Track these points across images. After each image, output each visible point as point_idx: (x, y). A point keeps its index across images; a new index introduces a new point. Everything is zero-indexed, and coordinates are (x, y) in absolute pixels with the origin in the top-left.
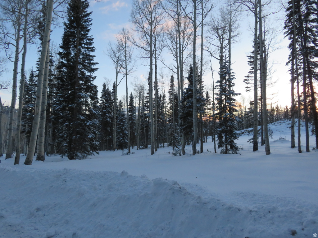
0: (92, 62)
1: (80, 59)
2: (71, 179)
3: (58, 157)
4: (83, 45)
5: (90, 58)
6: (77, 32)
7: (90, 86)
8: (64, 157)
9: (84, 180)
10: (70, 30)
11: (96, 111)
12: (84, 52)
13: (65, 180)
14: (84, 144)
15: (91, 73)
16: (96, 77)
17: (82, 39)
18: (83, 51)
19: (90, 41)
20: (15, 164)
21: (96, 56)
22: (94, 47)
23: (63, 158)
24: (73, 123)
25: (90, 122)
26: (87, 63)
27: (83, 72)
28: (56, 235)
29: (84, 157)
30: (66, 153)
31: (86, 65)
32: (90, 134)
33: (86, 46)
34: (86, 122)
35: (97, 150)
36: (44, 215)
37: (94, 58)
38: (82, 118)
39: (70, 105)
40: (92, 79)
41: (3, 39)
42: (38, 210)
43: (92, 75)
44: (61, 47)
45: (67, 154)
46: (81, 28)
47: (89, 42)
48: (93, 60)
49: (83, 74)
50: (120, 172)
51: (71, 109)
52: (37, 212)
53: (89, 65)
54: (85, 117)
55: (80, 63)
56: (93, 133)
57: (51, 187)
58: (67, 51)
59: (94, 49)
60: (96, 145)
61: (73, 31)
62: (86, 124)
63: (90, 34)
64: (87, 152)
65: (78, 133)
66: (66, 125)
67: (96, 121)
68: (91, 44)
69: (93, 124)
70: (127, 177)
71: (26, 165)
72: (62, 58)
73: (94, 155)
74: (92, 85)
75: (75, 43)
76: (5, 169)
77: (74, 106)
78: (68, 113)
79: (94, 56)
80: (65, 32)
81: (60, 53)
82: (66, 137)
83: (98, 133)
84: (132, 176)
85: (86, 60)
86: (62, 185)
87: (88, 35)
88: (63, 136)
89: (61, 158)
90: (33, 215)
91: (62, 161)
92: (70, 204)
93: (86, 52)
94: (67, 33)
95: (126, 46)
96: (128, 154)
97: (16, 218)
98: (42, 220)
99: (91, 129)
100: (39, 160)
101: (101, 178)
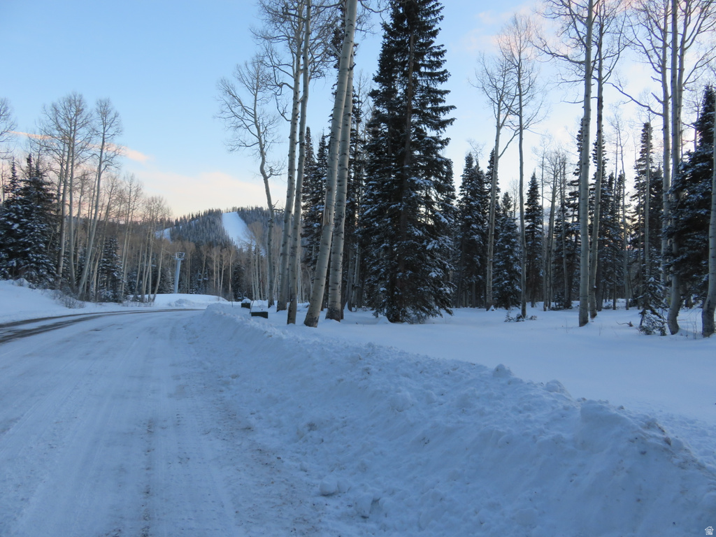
0: (441, 105)
1: (416, 100)
2: (380, 370)
3: (369, 314)
4: (423, 69)
5: (435, 96)
6: (409, 42)
7: (436, 160)
8: (379, 315)
9: (407, 375)
10: (395, 38)
11: (447, 219)
12: (425, 85)
13: (367, 371)
14: (421, 291)
15: (439, 132)
16: (450, 139)
17: (420, 55)
18: (423, 82)
19: (437, 58)
20: (288, 323)
21: (449, 91)
22: (445, 71)
23: (377, 317)
24: (399, 244)
25: (434, 242)
26: (429, 108)
27: (421, 131)
28: (340, 492)
29: (420, 320)
30: (384, 306)
31: (428, 114)
32: (433, 269)
33: (428, 70)
34: (425, 243)
35: (449, 306)
36: (323, 441)
37: (446, 97)
38: (418, 233)
39: (393, 206)
40: (439, 145)
41: (272, 76)
42: (312, 426)
43: (440, 135)
44: (376, 79)
45: (385, 310)
46: (418, 30)
47: (436, 59)
48: (444, 101)
49: (421, 134)
50: (492, 366)
51: (395, 215)
52: (309, 430)
53: (434, 114)
54: (423, 231)
55: (415, 111)
56: (439, 268)
57: (340, 381)
58: (387, 86)
59: (446, 76)
60: (447, 294)
61: (402, 41)
62: (425, 247)
63: (437, 41)
64: (427, 309)
65: (408, 266)
66: (383, 247)
67: (447, 240)
68: (439, 64)
69: (440, 246)
71: (308, 327)
72: (377, 103)
73: (441, 315)
74: (439, 160)
75: (404, 67)
76: (265, 332)
77: (400, 207)
78: (389, 222)
79: (447, 92)
80: (385, 45)
81: (373, 94)
82: (384, 273)
83: (450, 267)
84: (521, 381)
85: (427, 103)
86: (362, 380)
87: (432, 46)
88: (378, 271)
90: (302, 437)
91: (375, 323)
92: (373, 426)
93: (427, 84)
94: (388, 45)
95: (520, 60)
96: (521, 319)
97: (273, 436)
98: (317, 450)
99: (435, 258)
100: (331, 319)
101: (446, 376)
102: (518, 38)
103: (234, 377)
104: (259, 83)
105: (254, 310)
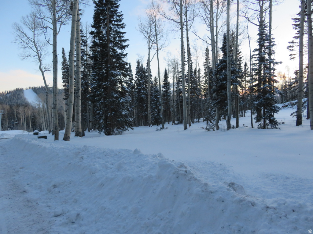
0: (122, 39)
1: (111, 36)
2: (88, 157)
3: (96, 133)
4: (113, 23)
5: (120, 34)
6: (106, 10)
7: (122, 63)
8: (101, 133)
9: (99, 158)
10: (100, 8)
11: (128, 89)
12: (115, 29)
13: (82, 158)
14: (119, 121)
15: (122, 50)
16: (127, 53)
17: (112, 16)
18: (113, 28)
19: (120, 18)
20: (55, 140)
21: (126, 32)
22: (123, 24)
23: (100, 133)
24: (108, 101)
25: (123, 99)
26: (117, 40)
27: (115, 50)
28: (64, 214)
29: (119, 133)
30: (103, 129)
31: (117, 43)
32: (123, 111)
33: (116, 23)
34: (119, 100)
35: (132, 126)
36: (59, 192)
37: (125, 35)
38: (116, 95)
39: (104, 84)
40: (123, 56)
41: (41, 23)
42: (55, 186)
43: (123, 52)
44: (93, 26)
45: (104, 130)
46: (110, 5)
47: (119, 18)
48: (124, 37)
49: (115, 51)
50: (133, 150)
51: (105, 89)
52: (54, 188)
53: (120, 43)
54: (118, 94)
55: (111, 41)
56: (126, 110)
57: (70, 164)
58: (98, 29)
59: (124, 26)
60: (130, 121)
61: (103, 9)
62: (119, 101)
63: (119, 10)
64: (122, 128)
65: (113, 110)
66: (101, 102)
67: (129, 98)
68: (120, 20)
69: (126, 101)
70: (139, 156)
71: (65, 141)
72: (94, 37)
73: (128, 130)
74: (123, 63)
75: (105, 21)
76: (39, 145)
77: (107, 84)
78: (102, 91)
79: (125, 33)
80: (96, 11)
81: (92, 33)
82: (102, 114)
83: (131, 109)
84: (143, 155)
85: (117, 38)
86: (79, 162)
87: (117, 12)
88: (99, 113)
89: (99, 134)
90: (50, 192)
91: (99, 136)
92: (82, 182)
93: (116, 29)
94: (97, 11)
95: (155, 20)
96: (162, 129)
97: (37, 193)
98: (56, 196)
99: (124, 106)
100: (77, 136)
101: (115, 156)
102: (154, 11)
103: (22, 168)
104: (35, 27)
105: (40, 135)
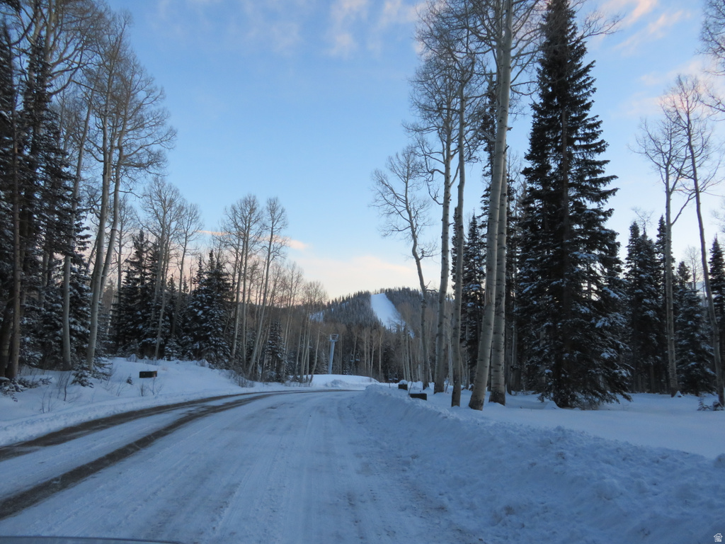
0: (599, 176)
1: (572, 174)
2: (575, 455)
3: (533, 398)
4: (577, 143)
5: (592, 168)
6: (561, 118)
7: (599, 233)
8: (546, 400)
10: (545, 116)
11: (618, 294)
12: (581, 158)
13: (561, 455)
14: (592, 373)
15: (600, 203)
16: (613, 209)
17: (575, 129)
18: (578, 156)
19: (593, 130)
20: (452, 405)
21: (609, 161)
22: (603, 141)
23: (543, 401)
24: (563, 323)
25: (603, 319)
26: (587, 181)
27: (580, 204)
29: (592, 406)
30: (549, 390)
31: (586, 186)
32: (605, 350)
33: (583, 143)
34: (593, 321)
35: (626, 391)
36: (524, 526)
37: (605, 166)
38: (584, 310)
39: (554, 283)
40: (602, 217)
41: (424, 164)
42: (509, 510)
43: (601, 206)
44: (528, 158)
45: (552, 395)
46: (570, 105)
47: (591, 131)
48: (603, 172)
49: (580, 207)
50: (712, 457)
51: (556, 291)
52: (507, 514)
53: (593, 186)
54: (590, 308)
55: (572, 185)
56: (612, 348)
57: (533, 465)
58: (540, 163)
59: (604, 146)
60: (623, 377)
61: (553, 118)
62: (593, 325)
63: (590, 113)
64: (600, 394)
65: (576, 346)
66: (546, 326)
67: (619, 318)
68: (595, 135)
69: (611, 324)
71: (473, 410)
72: (531, 180)
73: (618, 401)
74: (603, 232)
75: (557, 142)
77: (562, 283)
78: (550, 299)
79: (606, 162)
80: (536, 124)
81: (526, 172)
82: (548, 354)
83: (625, 347)
85: (585, 176)
86: (557, 465)
87: (586, 118)
88: (542, 351)
89: (540, 401)
90: (500, 520)
91: (541, 408)
92: (578, 513)
93: (584, 156)
94: (539, 124)
95: (689, 121)
96: (719, 408)
97: (468, 517)
98: (519, 535)
99: (606, 338)
100: (495, 402)
101: (656, 465)
102: (684, 99)
103: (414, 457)
104: (410, 172)
105: (413, 392)
